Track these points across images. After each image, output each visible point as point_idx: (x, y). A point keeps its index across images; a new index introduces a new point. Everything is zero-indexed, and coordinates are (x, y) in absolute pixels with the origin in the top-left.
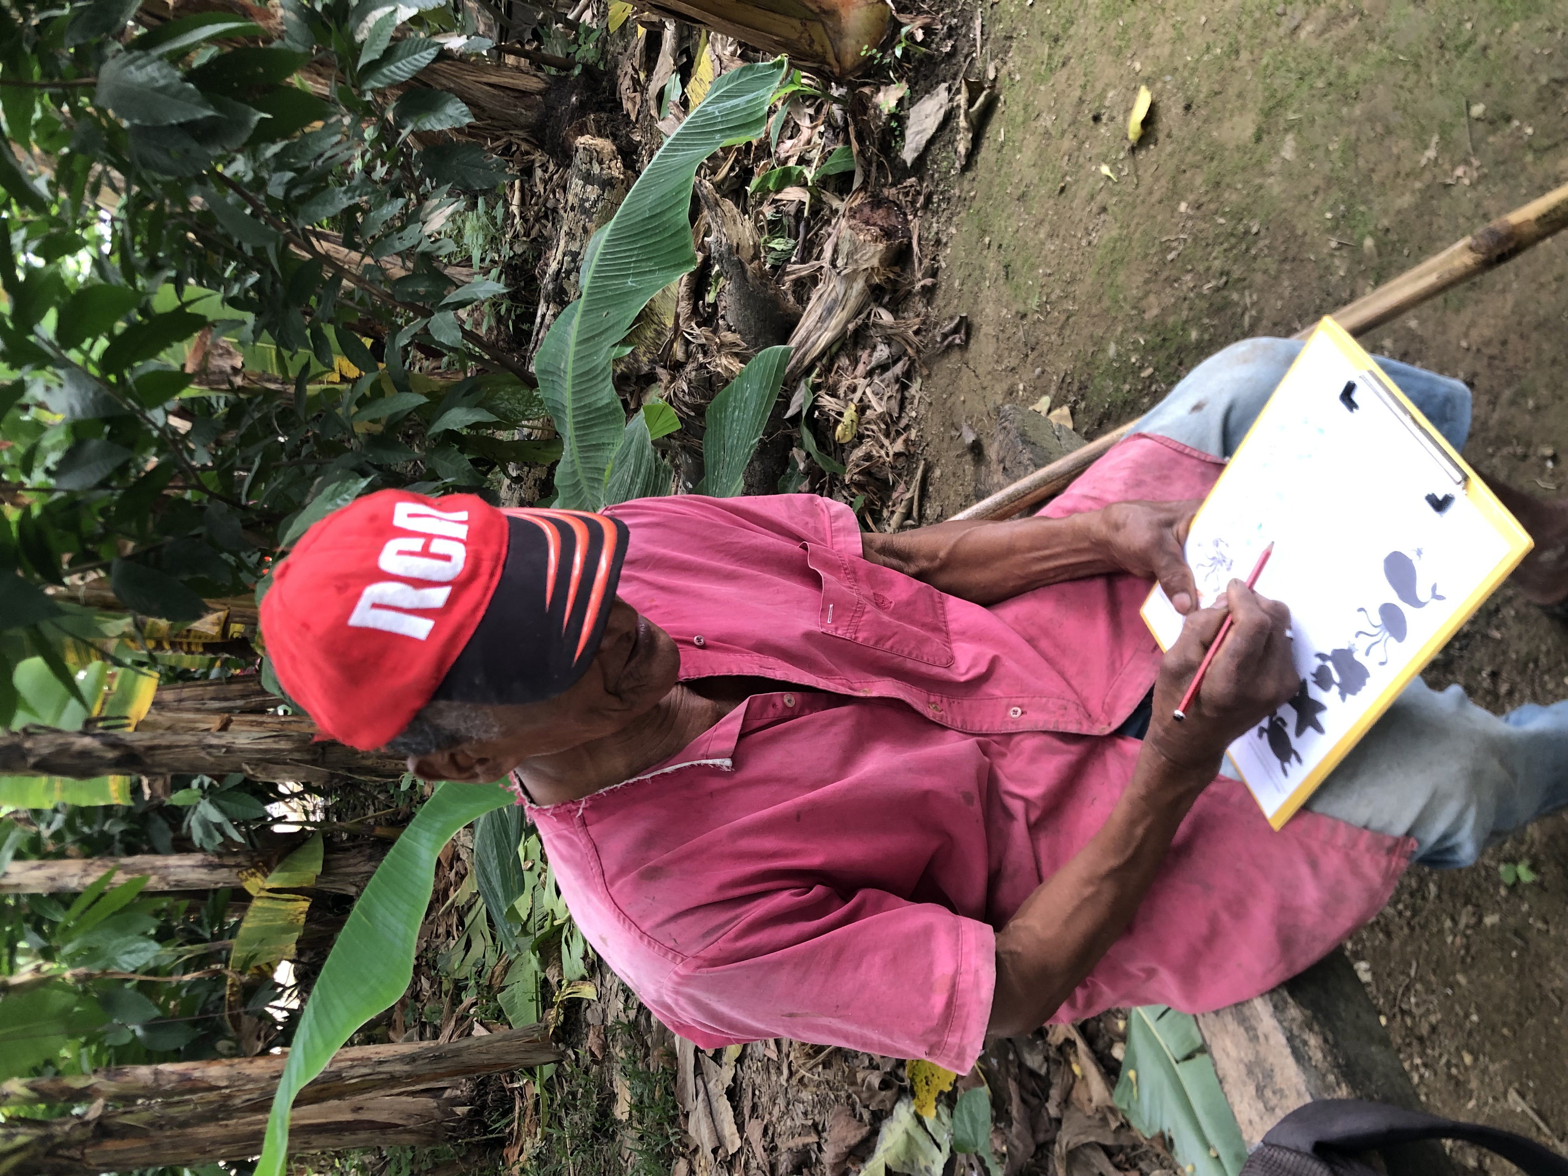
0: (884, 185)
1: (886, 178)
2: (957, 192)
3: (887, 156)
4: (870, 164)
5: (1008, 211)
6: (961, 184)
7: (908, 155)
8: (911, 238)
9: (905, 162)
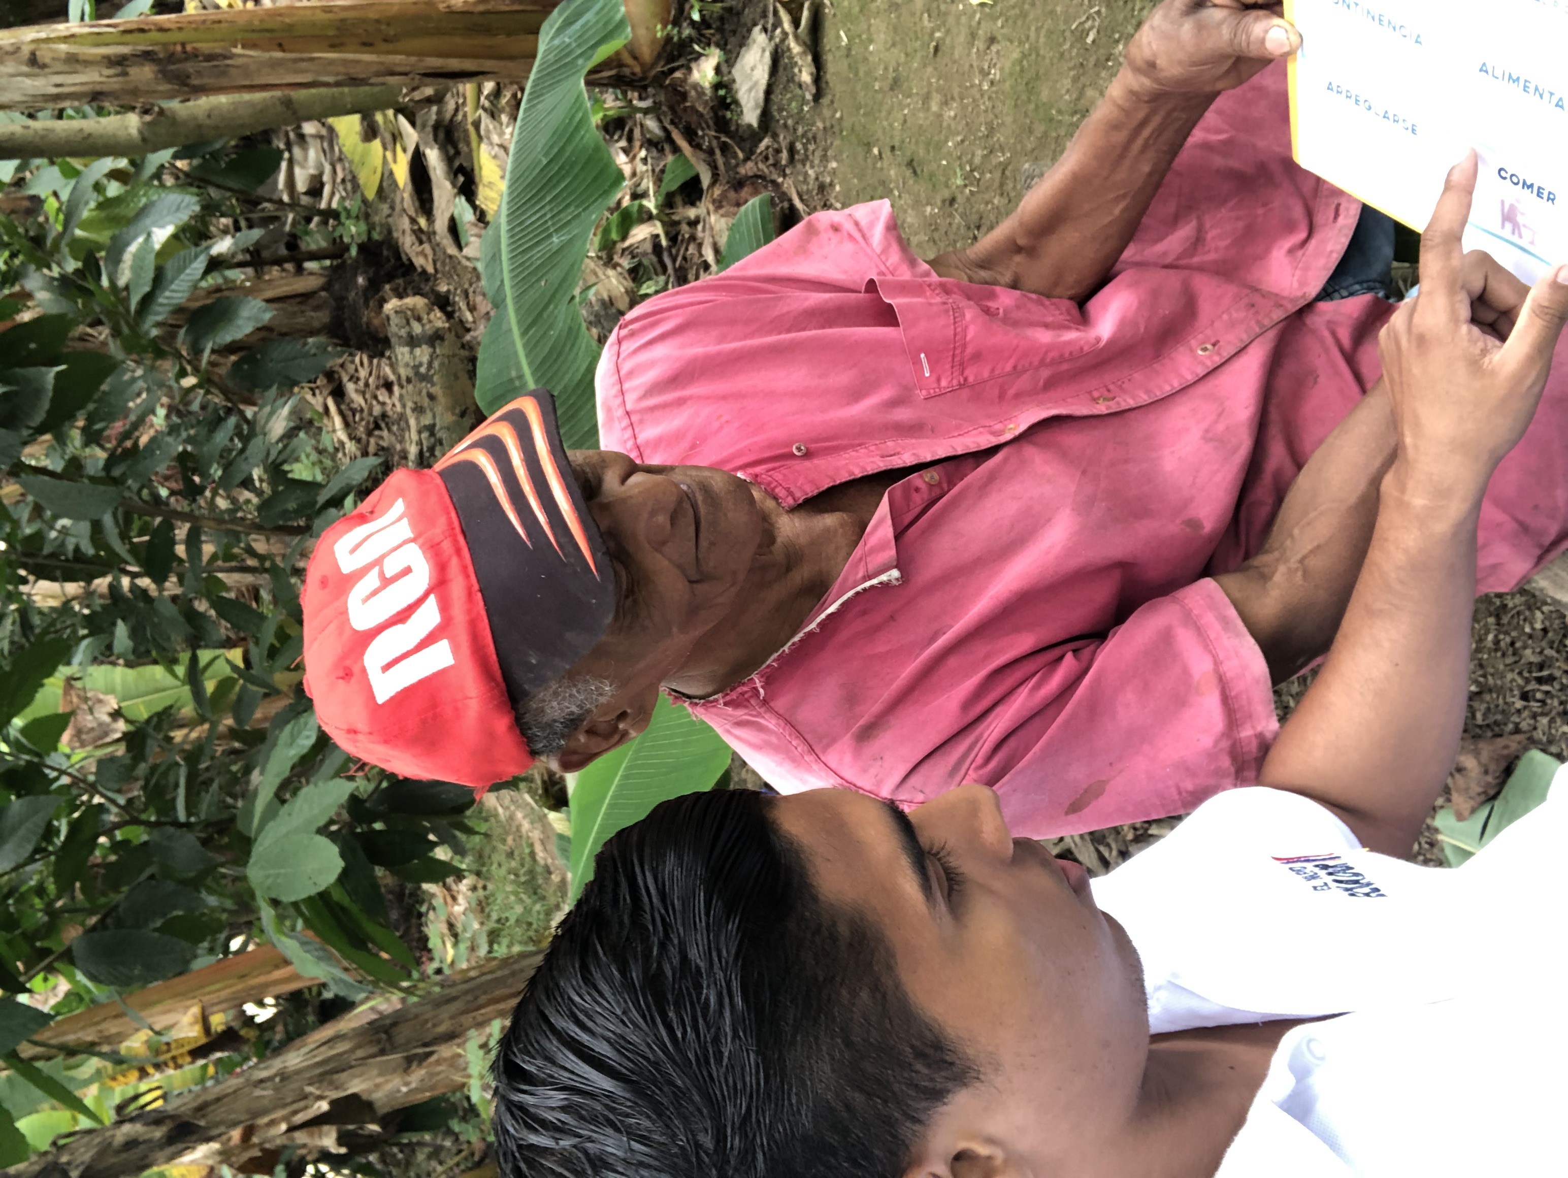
0: (737, 165)
1: (735, 156)
2: (820, 125)
3: (728, 133)
4: (711, 152)
5: (885, 108)
6: (820, 114)
7: (751, 116)
8: (790, 200)
9: (750, 126)
